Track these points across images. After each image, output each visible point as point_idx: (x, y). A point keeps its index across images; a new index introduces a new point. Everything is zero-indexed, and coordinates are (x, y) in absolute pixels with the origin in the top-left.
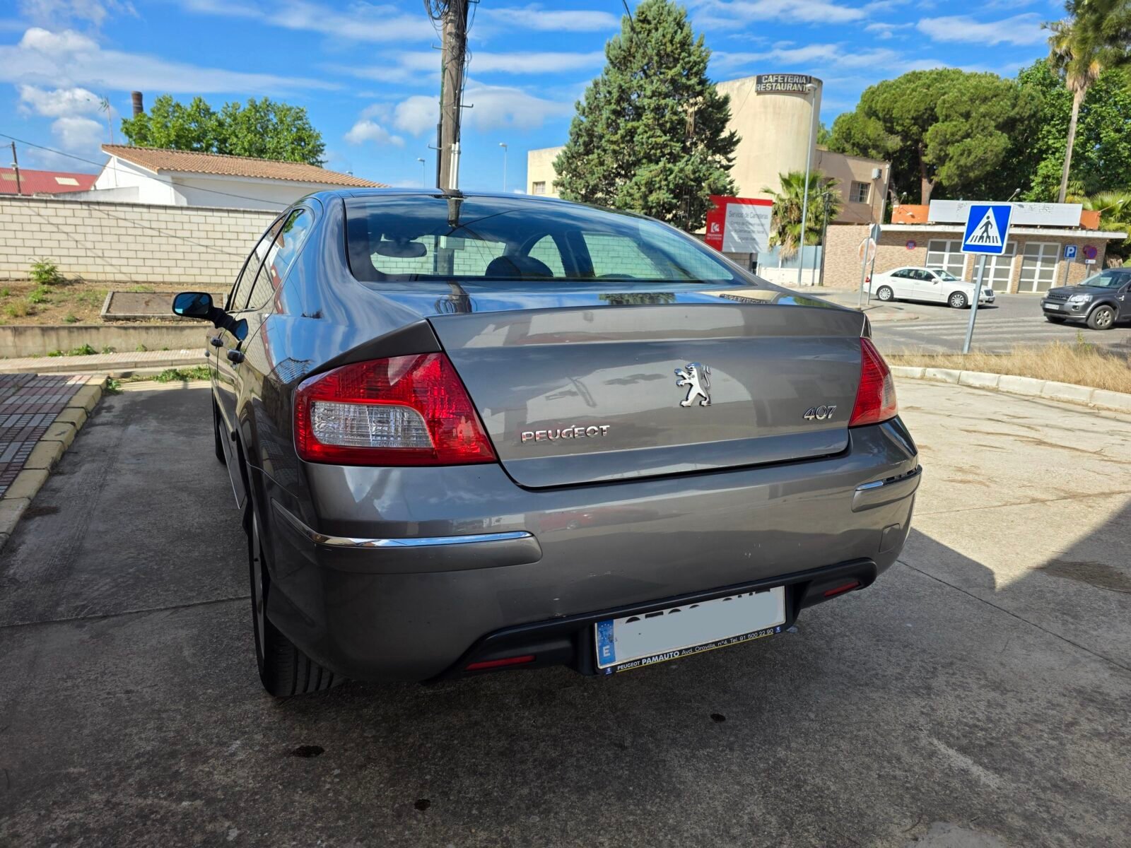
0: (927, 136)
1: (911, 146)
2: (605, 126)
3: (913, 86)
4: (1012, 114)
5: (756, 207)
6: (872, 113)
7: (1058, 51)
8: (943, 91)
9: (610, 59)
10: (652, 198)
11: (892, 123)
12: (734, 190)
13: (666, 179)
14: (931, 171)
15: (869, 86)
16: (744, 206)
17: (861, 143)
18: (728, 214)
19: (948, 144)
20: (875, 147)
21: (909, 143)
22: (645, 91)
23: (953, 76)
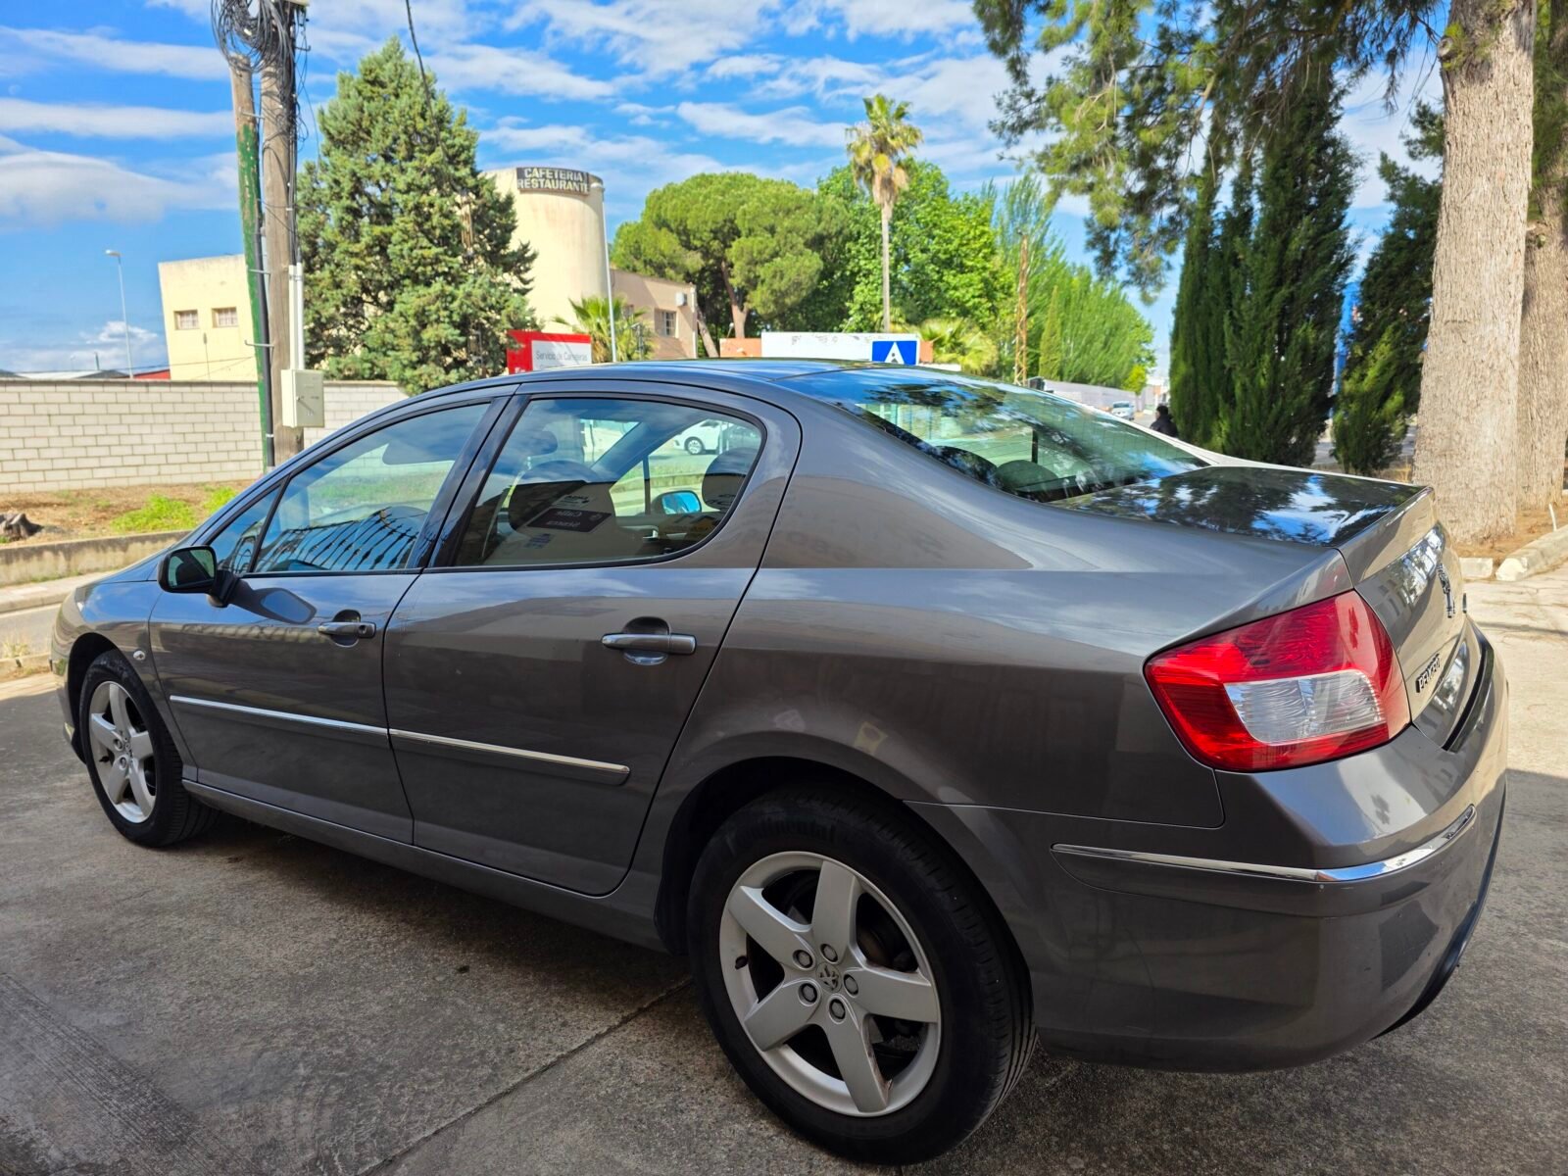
0: (732, 253)
1: (713, 265)
2: (336, 230)
3: (704, 191)
4: (819, 229)
5: (570, 345)
6: (662, 224)
7: (858, 160)
8: (741, 200)
9: (329, 133)
10: (428, 334)
11: (688, 236)
12: (538, 323)
13: (446, 309)
14: (742, 296)
15: (652, 190)
16: (554, 343)
17: (654, 260)
18: (534, 355)
19: (756, 263)
20: (673, 266)
21: (711, 261)
22: (395, 183)
23: (748, 182)
